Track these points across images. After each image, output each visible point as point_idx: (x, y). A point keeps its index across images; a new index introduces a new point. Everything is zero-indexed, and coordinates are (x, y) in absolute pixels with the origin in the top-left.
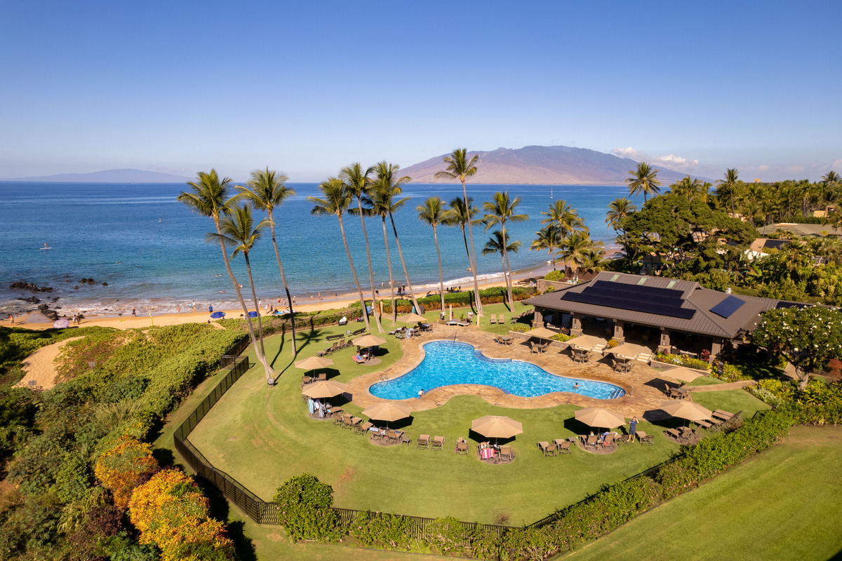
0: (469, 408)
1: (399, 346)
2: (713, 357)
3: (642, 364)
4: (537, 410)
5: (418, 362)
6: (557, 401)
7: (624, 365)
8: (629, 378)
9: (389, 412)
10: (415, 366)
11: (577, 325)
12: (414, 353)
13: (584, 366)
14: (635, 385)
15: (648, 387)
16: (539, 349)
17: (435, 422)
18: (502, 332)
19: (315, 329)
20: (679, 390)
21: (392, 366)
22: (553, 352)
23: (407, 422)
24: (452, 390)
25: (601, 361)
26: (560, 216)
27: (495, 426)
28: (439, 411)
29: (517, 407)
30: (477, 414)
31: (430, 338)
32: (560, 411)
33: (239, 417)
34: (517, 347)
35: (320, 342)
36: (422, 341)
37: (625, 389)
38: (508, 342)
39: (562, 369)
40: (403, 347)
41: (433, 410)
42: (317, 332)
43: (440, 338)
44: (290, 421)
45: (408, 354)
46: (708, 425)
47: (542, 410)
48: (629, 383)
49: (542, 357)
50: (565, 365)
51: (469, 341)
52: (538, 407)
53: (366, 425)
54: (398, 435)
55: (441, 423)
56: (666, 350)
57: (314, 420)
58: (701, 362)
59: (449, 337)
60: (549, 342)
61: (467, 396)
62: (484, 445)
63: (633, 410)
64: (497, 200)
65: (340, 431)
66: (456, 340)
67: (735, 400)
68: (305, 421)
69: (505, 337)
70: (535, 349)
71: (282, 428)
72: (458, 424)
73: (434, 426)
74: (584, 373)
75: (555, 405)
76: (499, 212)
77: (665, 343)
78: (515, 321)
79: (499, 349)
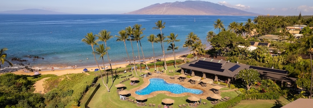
0: (162, 97)
1: (142, 80)
2: (228, 82)
3: (210, 84)
4: (179, 97)
5: (148, 85)
6: (185, 95)
7: (204, 85)
8: (205, 88)
9: (141, 98)
10: (147, 86)
11: (193, 73)
12: (147, 82)
13: (194, 85)
14: (206, 90)
15: (210, 91)
16: (182, 80)
17: (153, 100)
18: (172, 75)
19: (117, 74)
20: (217, 92)
21: (141, 86)
22: (186, 81)
23: (146, 100)
24: (157, 92)
25: (199, 84)
26: (192, 37)
27: (168, 101)
28: (154, 98)
29: (174, 97)
30: (164, 98)
31: (151, 77)
32: (185, 97)
33: (101, 100)
34: (176, 80)
35: (119, 79)
36: (149, 78)
37: (204, 91)
38: (174, 78)
39: (188, 86)
40: (144, 80)
41: (153, 98)
42: (118, 75)
43: (154, 77)
44: (116, 101)
45: (145, 82)
46: (222, 100)
47: (181, 97)
48: (205, 90)
49: (183, 82)
50: (189, 85)
51: (163, 78)
52: (180, 96)
53: (136, 101)
54: (144, 104)
55: (154, 101)
56: (216, 80)
57: (122, 100)
58: (225, 84)
59: (157, 77)
60: (185, 78)
61: (161, 94)
62: (165, 106)
63: (204, 97)
64: (171, 35)
65: (129, 103)
66: (159, 78)
67: (231, 94)
68: (120, 101)
69: (173, 77)
70: (181, 80)
71: (114, 103)
72: (159, 101)
73: (153, 102)
74: (194, 87)
75: (184, 96)
76: (171, 39)
77: (216, 78)
78: (176, 72)
79: (171, 80)
